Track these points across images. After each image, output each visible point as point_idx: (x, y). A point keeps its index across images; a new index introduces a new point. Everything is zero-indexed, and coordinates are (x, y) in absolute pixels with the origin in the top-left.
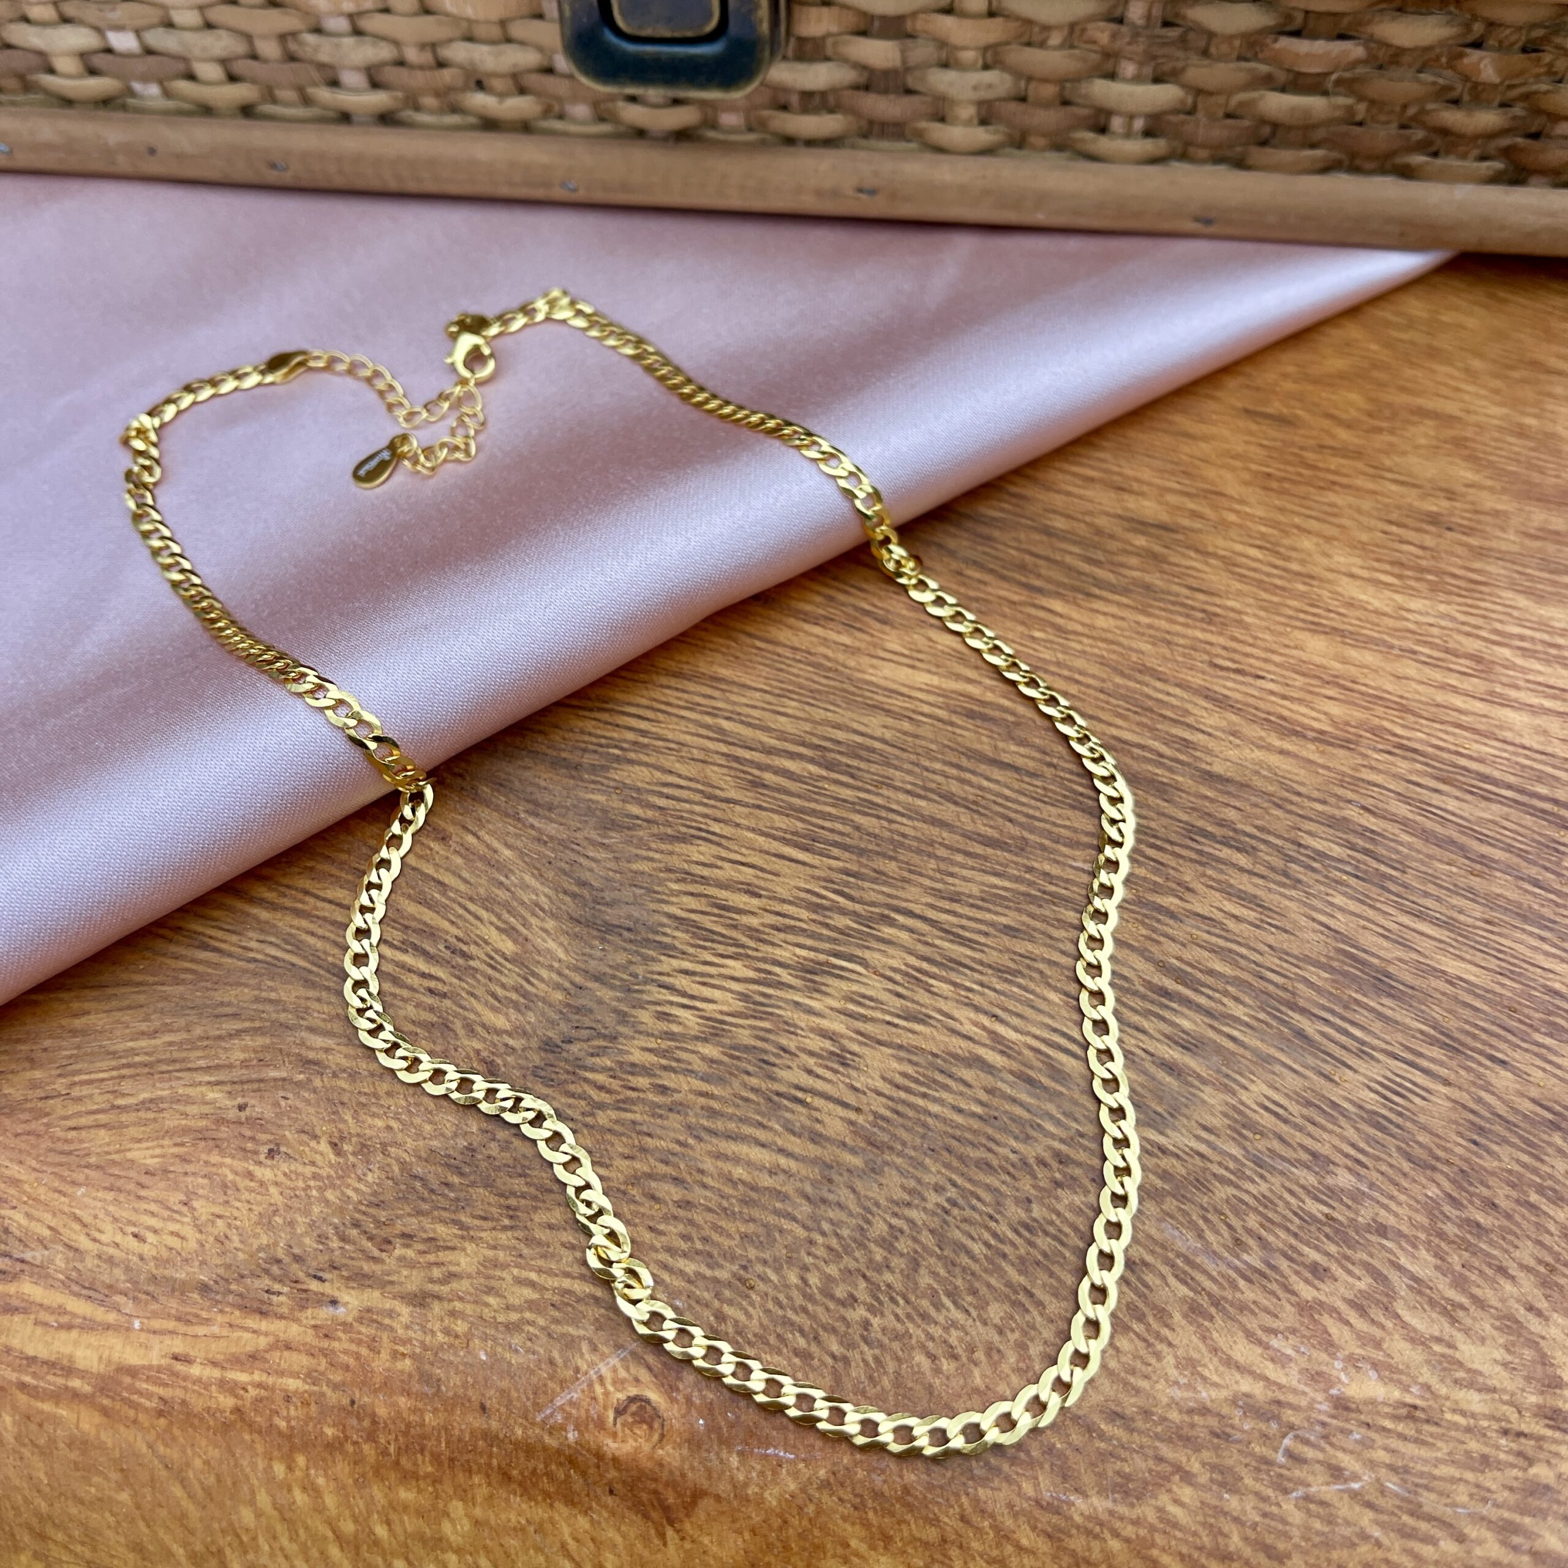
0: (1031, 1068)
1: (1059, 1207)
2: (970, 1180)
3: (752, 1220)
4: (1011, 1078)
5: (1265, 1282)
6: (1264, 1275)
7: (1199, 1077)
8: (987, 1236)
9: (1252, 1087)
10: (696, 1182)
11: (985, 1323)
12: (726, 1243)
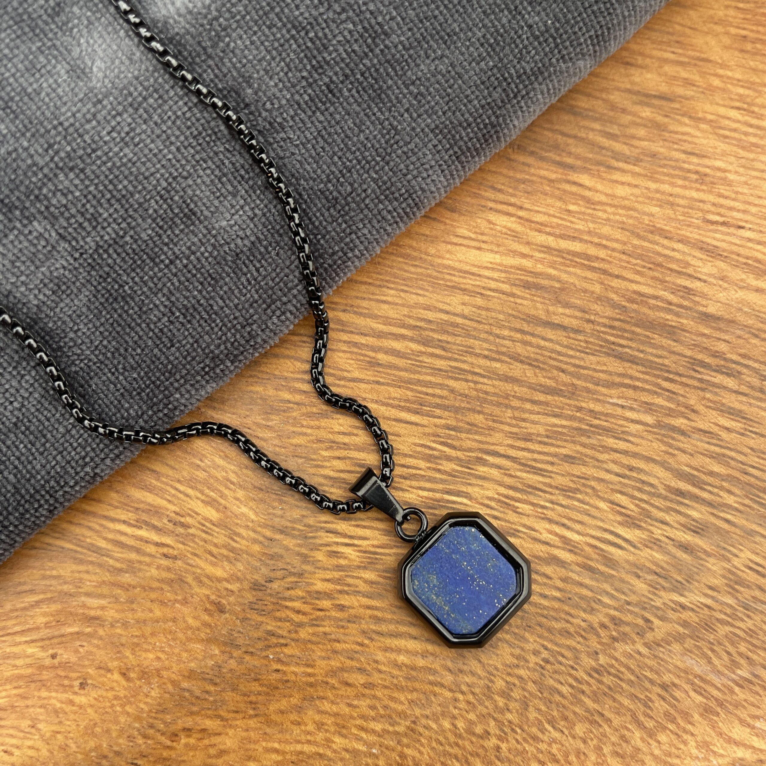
0: (591, 560)
1: (616, 654)
2: (556, 644)
3: (415, 690)
4: (578, 569)
5: (751, 686)
6: (751, 682)
7: (705, 552)
8: (571, 681)
9: (742, 555)
10: (373, 669)
11: (574, 737)
12: (400, 708)
